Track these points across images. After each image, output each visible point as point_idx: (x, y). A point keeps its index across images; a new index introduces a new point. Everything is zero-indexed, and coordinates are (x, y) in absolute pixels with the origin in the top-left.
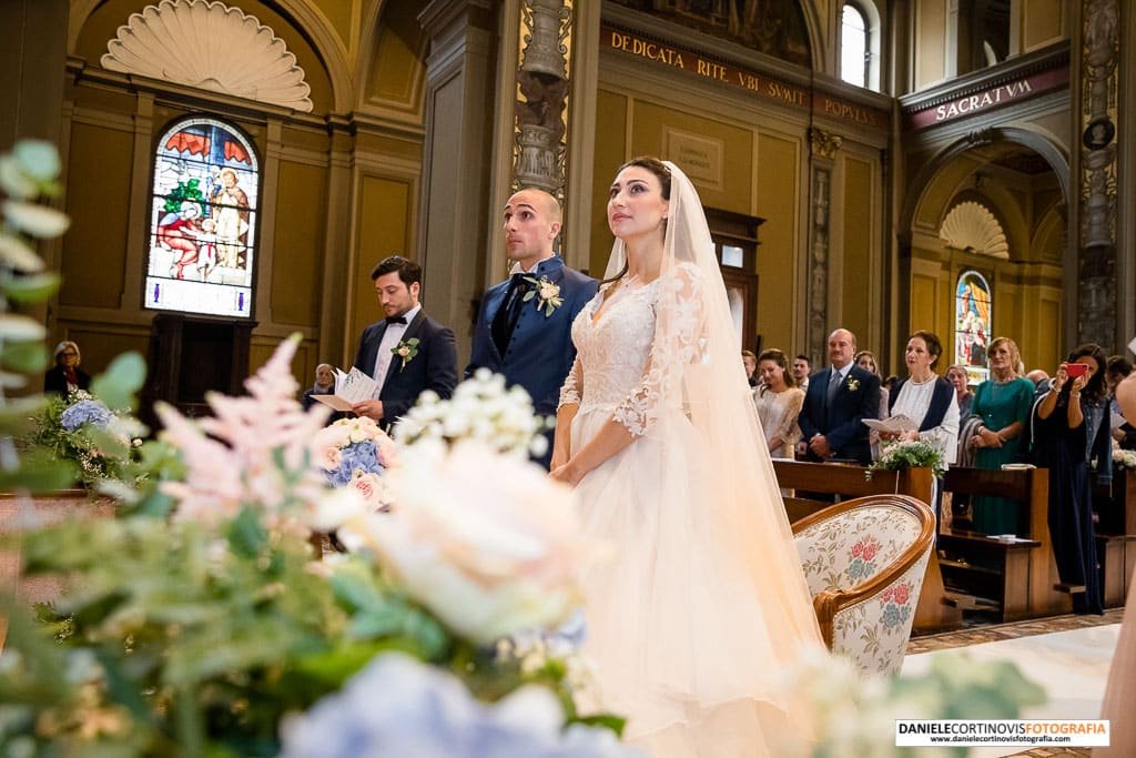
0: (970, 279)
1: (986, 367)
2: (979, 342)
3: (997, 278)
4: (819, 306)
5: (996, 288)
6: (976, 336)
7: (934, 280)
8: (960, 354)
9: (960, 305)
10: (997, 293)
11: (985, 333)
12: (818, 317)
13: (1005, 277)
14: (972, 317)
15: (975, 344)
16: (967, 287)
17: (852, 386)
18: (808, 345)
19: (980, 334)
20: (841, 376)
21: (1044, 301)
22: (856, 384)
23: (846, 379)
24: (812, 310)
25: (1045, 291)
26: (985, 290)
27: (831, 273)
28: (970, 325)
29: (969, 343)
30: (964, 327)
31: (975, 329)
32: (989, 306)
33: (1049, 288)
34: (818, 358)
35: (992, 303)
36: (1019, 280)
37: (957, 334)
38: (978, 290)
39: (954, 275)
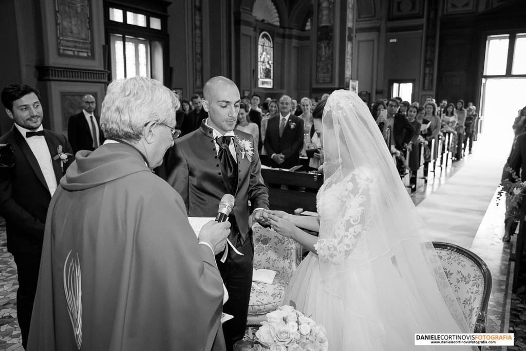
0: (265, 36)
1: (270, 78)
2: (268, 66)
3: (275, 35)
4: (198, 51)
5: (275, 41)
6: (267, 64)
7: (250, 37)
8: (261, 73)
9: (260, 49)
10: (275, 42)
11: (270, 62)
12: (198, 56)
13: (278, 35)
14: (265, 55)
15: (266, 68)
16: (263, 40)
17: (292, 126)
18: (195, 72)
19: (268, 63)
20: (285, 120)
21: (294, 47)
22: (294, 126)
23: (288, 122)
24: (196, 53)
25: (294, 42)
26: (270, 41)
27: (204, 32)
28: (264, 58)
29: (264, 67)
30: (262, 60)
31: (266, 60)
32: (272, 49)
33: (297, 41)
34: (199, 78)
35: (273, 47)
36: (283, 36)
37: (259, 63)
38: (267, 41)
39: (258, 34)
